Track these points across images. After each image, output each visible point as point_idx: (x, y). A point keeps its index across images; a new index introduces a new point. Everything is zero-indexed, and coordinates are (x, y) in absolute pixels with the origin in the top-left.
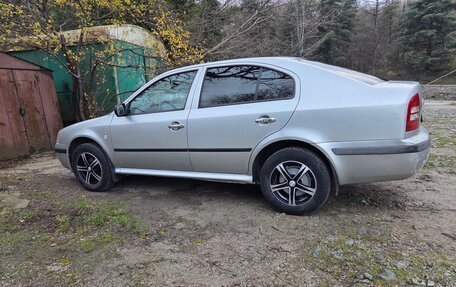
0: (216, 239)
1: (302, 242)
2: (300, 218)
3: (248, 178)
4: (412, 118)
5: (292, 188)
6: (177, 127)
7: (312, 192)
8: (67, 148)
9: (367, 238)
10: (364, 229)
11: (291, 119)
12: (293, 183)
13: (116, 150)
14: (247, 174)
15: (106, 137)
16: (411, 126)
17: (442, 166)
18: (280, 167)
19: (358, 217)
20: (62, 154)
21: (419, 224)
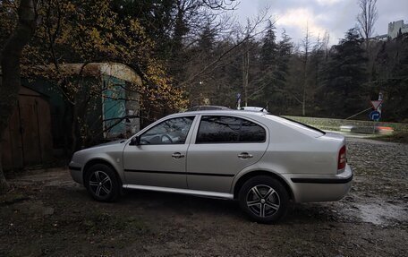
0: (213, 240)
1: (273, 243)
2: (268, 227)
3: (230, 196)
4: (341, 161)
5: (263, 204)
6: (179, 155)
7: (277, 207)
8: (82, 166)
9: (315, 240)
10: (313, 235)
11: (263, 156)
12: (263, 200)
13: (125, 170)
14: (230, 193)
15: (118, 160)
16: (341, 166)
17: (360, 190)
18: (254, 189)
19: (307, 226)
20: (77, 172)
21: (347, 232)
